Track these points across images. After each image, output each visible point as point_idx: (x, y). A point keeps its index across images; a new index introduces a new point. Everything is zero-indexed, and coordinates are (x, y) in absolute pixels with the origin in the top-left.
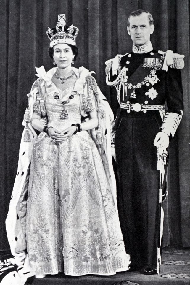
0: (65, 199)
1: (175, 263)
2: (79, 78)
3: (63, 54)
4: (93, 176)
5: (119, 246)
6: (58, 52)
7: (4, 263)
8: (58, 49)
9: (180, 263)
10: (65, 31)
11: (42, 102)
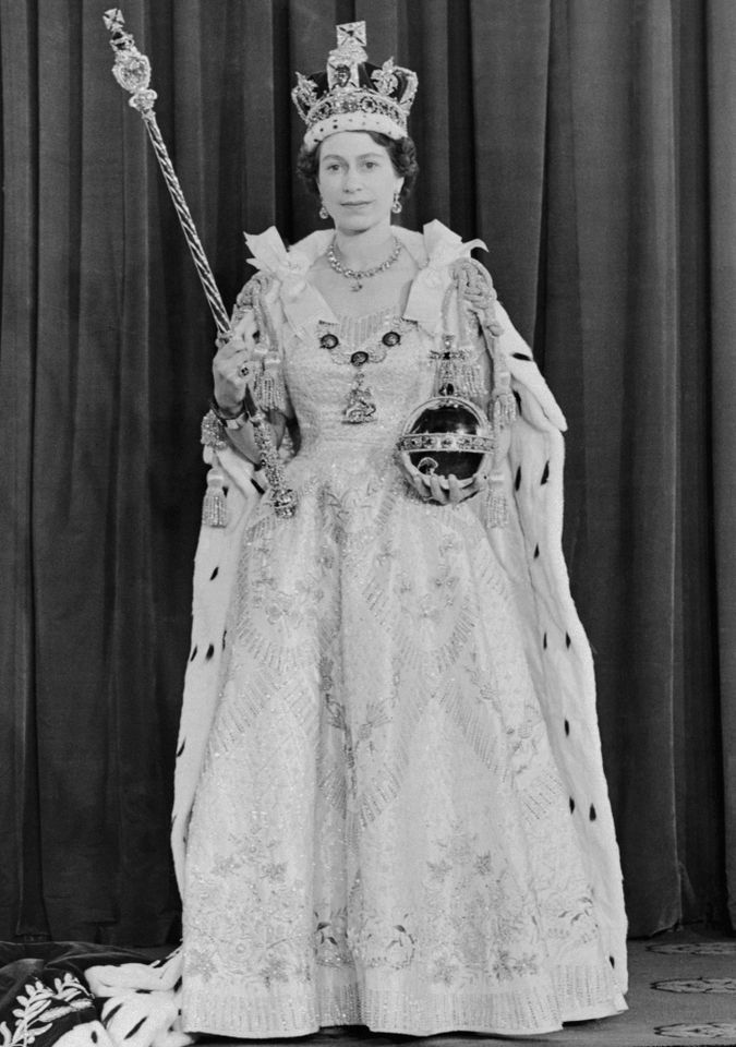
0: (368, 741)
1: (708, 986)
2: (427, 266)
3: (356, 178)
4: (472, 650)
5: (575, 923)
6: (335, 167)
7: (56, 992)
8: (337, 157)
9: (728, 986)
10: (361, 86)
11: (272, 365)
